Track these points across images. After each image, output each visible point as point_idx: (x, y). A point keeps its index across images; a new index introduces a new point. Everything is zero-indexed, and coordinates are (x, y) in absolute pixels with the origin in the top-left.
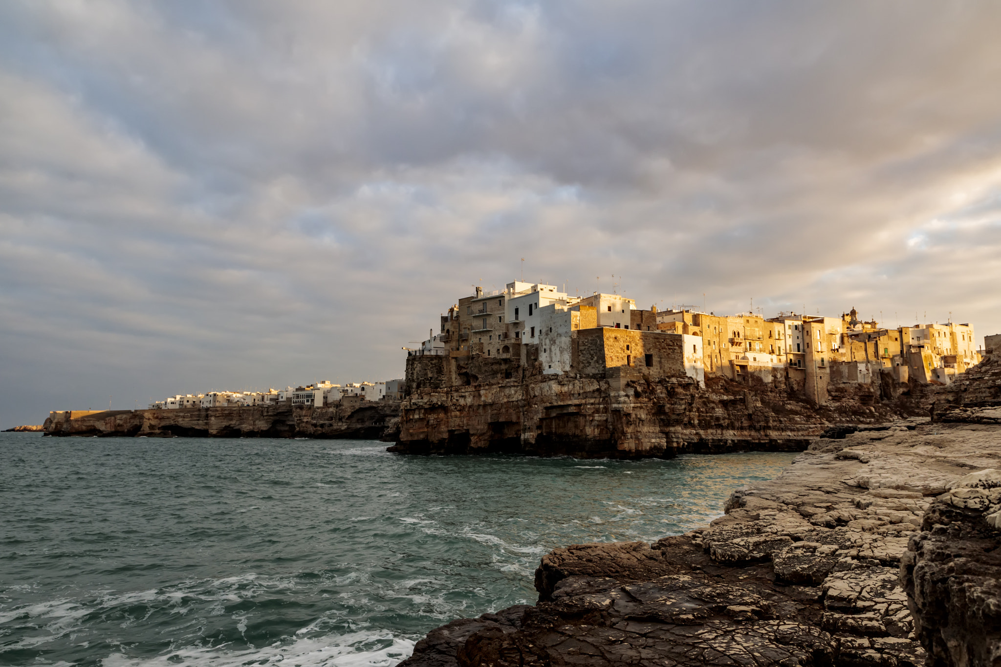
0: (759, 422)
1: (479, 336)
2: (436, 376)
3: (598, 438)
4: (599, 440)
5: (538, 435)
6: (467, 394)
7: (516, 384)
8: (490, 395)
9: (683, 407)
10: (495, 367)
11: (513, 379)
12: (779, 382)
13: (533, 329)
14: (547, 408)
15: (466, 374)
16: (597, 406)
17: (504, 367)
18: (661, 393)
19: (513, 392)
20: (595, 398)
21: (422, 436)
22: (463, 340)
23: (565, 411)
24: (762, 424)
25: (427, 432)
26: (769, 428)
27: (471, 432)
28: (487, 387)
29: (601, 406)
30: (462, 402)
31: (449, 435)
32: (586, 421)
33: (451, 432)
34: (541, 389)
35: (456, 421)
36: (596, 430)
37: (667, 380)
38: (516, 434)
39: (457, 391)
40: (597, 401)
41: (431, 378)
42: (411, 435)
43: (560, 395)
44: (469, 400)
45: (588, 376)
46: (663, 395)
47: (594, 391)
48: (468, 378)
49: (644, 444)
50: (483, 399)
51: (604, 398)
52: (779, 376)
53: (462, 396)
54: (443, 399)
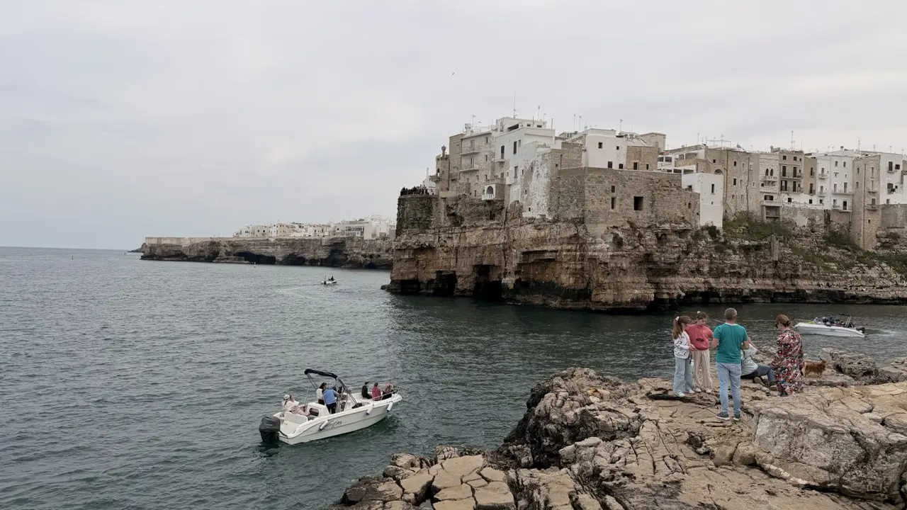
0: (784, 270)
1: (467, 176)
2: (424, 216)
3: (573, 287)
4: (574, 290)
5: (517, 281)
6: (453, 235)
7: (499, 227)
8: (474, 237)
9: (676, 255)
10: (481, 208)
11: (496, 222)
12: (818, 226)
13: (516, 168)
14: (524, 253)
15: (454, 214)
16: (574, 253)
17: (488, 208)
18: (650, 240)
19: (495, 235)
20: (573, 244)
21: (412, 276)
22: (452, 180)
23: (541, 258)
24: (789, 272)
25: (417, 272)
26: (797, 277)
27: (457, 274)
28: (472, 229)
29: (578, 253)
30: (449, 243)
31: (437, 276)
32: (562, 268)
33: (439, 272)
34: (520, 232)
35: (443, 262)
36: (571, 279)
37: (658, 225)
38: (499, 277)
39: (444, 232)
40: (574, 248)
41: (420, 218)
42: (402, 275)
43: (537, 241)
44: (456, 242)
45: (566, 220)
46: (653, 243)
47: (571, 237)
48: (456, 220)
49: (625, 296)
50: (467, 241)
51: (581, 245)
52: (817, 218)
53: (449, 238)
54: (431, 240)
